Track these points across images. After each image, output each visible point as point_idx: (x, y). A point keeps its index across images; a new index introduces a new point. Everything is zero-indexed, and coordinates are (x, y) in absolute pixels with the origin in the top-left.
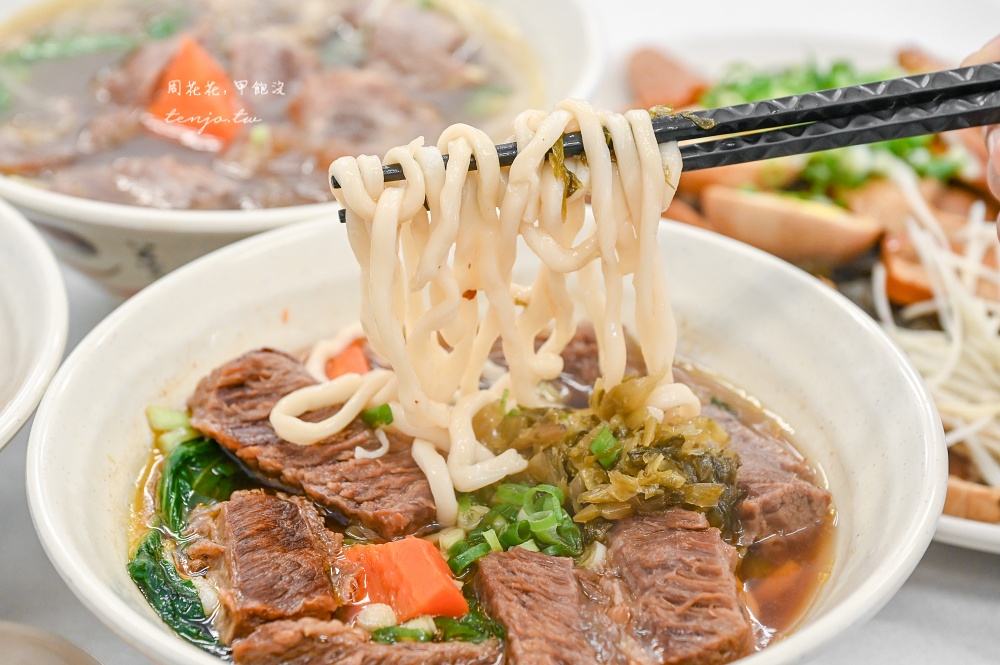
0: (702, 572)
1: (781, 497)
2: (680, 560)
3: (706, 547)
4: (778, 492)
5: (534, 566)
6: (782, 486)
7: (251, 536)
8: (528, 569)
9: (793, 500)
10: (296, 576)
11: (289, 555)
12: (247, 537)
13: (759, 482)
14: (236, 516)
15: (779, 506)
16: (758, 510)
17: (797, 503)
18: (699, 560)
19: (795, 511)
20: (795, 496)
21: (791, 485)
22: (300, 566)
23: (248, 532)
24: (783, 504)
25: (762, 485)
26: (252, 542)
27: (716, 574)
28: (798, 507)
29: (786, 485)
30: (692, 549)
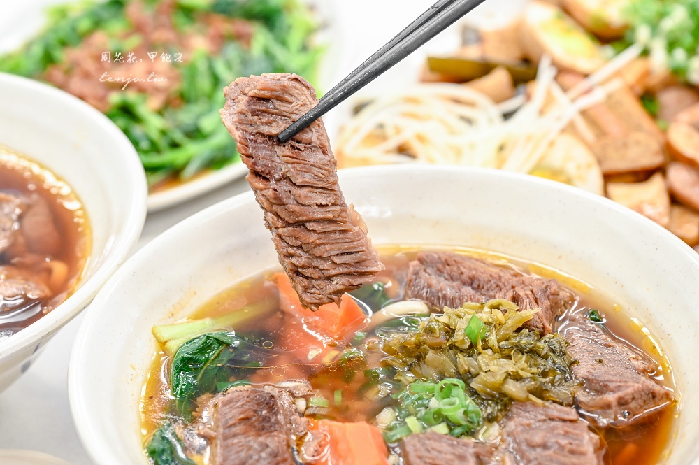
0: (572, 452)
1: (633, 394)
2: (557, 442)
3: (577, 435)
4: (630, 390)
5: (444, 446)
6: (634, 386)
7: (234, 425)
8: (439, 448)
9: (642, 396)
10: (263, 455)
11: (261, 439)
12: (230, 426)
13: (616, 382)
14: (226, 409)
15: (630, 400)
16: (614, 403)
17: (645, 398)
18: (571, 444)
19: (642, 404)
20: (643, 393)
21: (640, 386)
22: (267, 446)
23: (231, 422)
24: (633, 399)
25: (619, 384)
26: (234, 430)
27: (583, 454)
28: (645, 401)
29: (637, 385)
30: (566, 434)
